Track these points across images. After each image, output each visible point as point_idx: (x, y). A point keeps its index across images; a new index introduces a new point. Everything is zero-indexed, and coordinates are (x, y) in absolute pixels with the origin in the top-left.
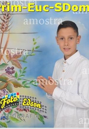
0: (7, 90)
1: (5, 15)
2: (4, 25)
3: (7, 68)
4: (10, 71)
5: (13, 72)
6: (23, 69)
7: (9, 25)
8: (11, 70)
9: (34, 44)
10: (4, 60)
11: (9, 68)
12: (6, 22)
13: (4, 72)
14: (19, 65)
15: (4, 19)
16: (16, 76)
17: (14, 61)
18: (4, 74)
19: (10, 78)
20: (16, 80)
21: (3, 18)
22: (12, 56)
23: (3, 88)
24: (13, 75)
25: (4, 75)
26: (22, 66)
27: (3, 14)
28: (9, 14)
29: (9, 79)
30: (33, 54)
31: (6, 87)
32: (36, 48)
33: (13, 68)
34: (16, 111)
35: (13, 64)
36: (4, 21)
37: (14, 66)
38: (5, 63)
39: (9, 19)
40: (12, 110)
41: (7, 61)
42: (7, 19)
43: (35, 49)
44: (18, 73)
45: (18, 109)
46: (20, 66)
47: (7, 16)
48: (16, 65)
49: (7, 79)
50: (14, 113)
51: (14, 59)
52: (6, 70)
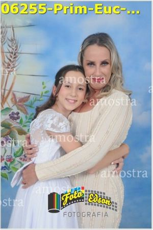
0: (10, 138)
1: (12, 53)
2: (10, 65)
3: (11, 113)
4: (14, 117)
5: (18, 118)
6: (29, 115)
7: (16, 65)
8: (16, 116)
9: (44, 88)
10: (8, 103)
11: (13, 113)
12: (13, 62)
13: (8, 117)
14: (25, 110)
15: (11, 58)
16: (21, 122)
17: (20, 105)
18: (7, 119)
19: (14, 124)
20: (21, 127)
21: (9, 57)
22: (18, 100)
23: (6, 135)
24: (18, 121)
25: (8, 121)
26: (28, 112)
27: (10, 52)
28: (16, 53)
29: (14, 126)
30: (41, 99)
31: (9, 134)
32: (46, 92)
33: (18, 113)
34: (20, 160)
35: (18, 109)
36: (10, 60)
37: (19, 111)
38: (8, 107)
39: (17, 59)
40: (14, 160)
41: (11, 105)
42: (14, 58)
43: (44, 94)
44: (24, 120)
45: (21, 159)
46: (26, 112)
47: (15, 55)
48: (21, 110)
49: (11, 125)
50: (16, 162)
51: (20, 104)
52: (9, 115)
